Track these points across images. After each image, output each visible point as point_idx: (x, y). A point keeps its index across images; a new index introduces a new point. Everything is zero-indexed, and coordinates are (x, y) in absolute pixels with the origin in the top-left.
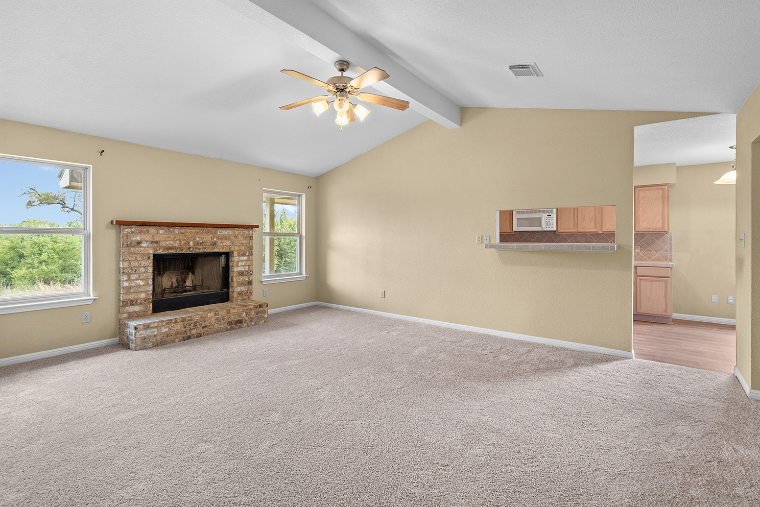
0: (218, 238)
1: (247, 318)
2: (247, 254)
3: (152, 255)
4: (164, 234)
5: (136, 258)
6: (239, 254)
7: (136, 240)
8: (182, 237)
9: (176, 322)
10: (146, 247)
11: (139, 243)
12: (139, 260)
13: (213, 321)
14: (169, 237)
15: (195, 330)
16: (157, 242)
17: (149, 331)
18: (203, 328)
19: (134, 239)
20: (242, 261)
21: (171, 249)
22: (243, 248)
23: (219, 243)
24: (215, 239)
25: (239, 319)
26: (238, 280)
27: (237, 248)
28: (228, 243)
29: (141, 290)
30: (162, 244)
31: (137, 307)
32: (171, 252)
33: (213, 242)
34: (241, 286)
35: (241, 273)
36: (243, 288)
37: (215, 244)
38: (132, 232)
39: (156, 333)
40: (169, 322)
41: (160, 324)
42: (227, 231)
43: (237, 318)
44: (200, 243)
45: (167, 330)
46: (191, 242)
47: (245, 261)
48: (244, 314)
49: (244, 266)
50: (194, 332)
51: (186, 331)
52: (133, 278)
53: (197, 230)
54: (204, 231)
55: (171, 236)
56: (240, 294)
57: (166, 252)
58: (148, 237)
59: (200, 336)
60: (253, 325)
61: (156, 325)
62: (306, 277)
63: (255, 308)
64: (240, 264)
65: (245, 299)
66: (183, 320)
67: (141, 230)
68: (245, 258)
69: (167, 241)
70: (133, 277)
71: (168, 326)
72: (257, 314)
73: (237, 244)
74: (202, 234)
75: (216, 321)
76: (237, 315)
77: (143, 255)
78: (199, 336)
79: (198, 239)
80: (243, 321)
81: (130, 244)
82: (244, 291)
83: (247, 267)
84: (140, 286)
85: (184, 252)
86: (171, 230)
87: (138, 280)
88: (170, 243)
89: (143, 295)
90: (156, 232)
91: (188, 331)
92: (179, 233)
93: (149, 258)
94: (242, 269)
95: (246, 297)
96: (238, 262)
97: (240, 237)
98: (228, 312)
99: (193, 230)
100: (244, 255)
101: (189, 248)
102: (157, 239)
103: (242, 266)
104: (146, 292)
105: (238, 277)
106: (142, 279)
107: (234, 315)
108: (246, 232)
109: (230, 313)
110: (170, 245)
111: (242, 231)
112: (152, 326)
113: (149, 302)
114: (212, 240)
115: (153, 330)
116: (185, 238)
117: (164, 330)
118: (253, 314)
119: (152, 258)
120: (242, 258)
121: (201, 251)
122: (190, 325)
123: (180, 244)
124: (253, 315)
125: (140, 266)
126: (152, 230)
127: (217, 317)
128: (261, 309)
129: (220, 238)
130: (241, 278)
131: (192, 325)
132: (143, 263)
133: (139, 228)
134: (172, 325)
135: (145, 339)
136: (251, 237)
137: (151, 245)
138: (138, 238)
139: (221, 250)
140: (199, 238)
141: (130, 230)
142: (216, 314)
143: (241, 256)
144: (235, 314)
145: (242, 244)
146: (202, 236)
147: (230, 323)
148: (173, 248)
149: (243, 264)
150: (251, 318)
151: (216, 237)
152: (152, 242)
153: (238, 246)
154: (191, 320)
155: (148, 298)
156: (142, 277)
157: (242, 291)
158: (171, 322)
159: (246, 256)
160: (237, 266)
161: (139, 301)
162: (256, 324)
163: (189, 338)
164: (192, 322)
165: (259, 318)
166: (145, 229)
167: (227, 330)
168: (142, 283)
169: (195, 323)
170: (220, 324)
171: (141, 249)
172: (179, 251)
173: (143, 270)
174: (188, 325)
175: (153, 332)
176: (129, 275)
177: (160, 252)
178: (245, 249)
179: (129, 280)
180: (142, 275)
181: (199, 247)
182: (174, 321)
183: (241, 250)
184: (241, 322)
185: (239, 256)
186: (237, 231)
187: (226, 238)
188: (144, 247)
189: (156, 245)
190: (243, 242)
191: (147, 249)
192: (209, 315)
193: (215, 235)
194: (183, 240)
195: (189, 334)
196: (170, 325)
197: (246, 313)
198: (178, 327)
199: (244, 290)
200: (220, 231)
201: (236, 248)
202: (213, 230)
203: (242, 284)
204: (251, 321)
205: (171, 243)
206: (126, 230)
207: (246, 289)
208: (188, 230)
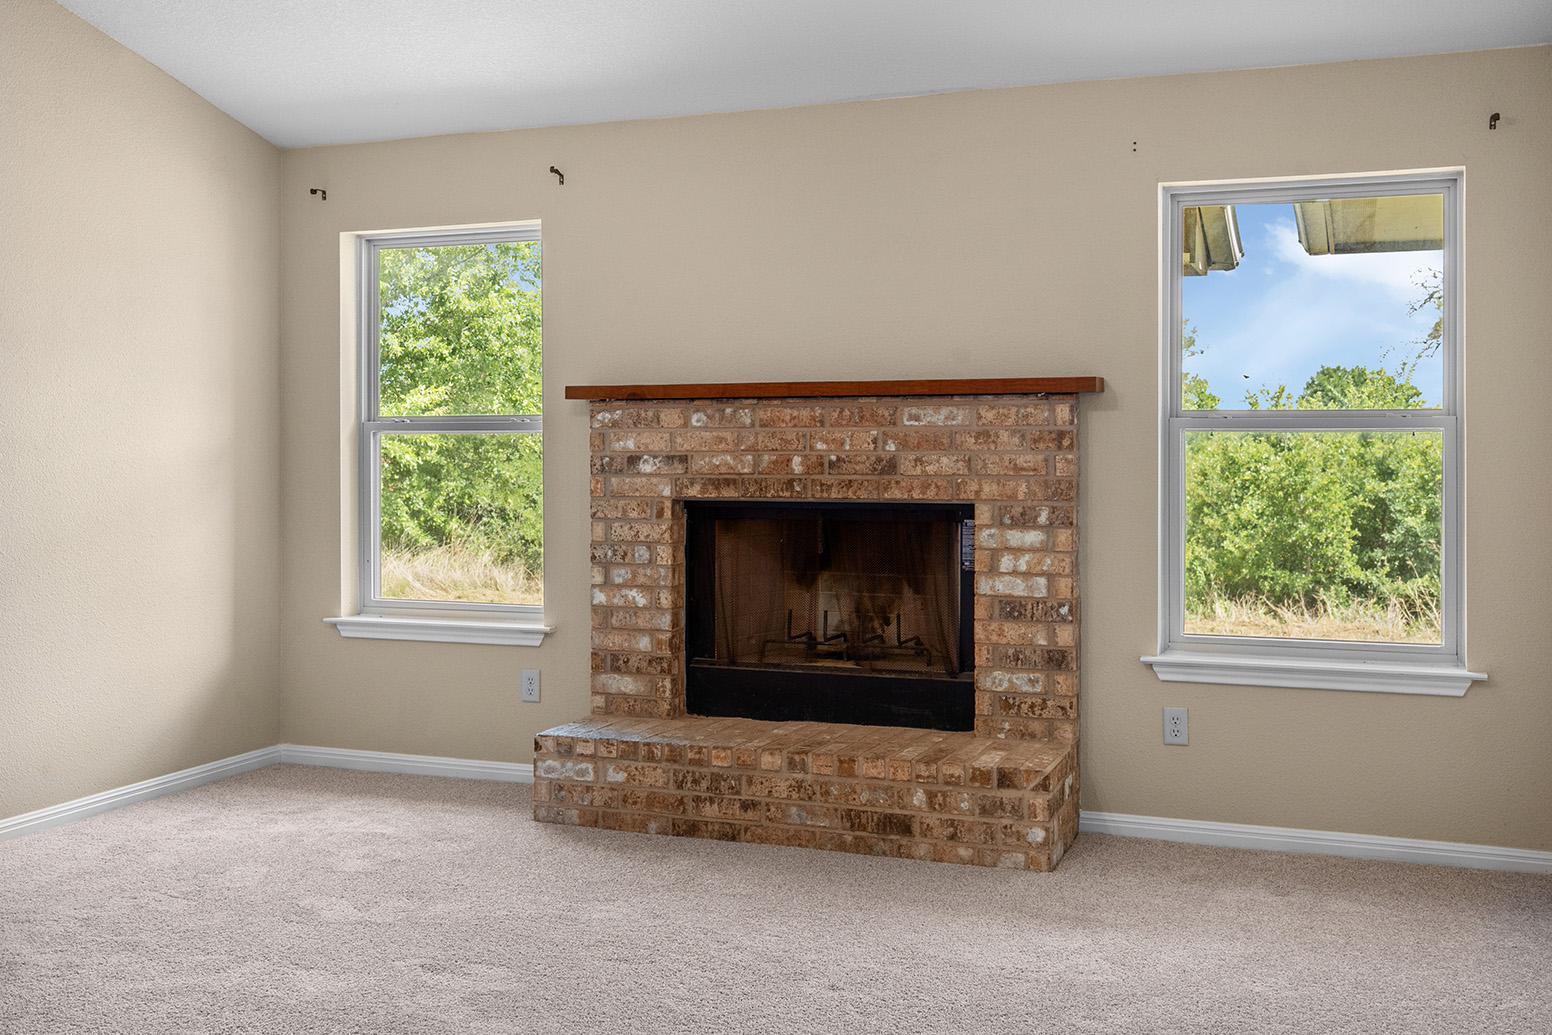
0: (903, 444)
1: (932, 819)
2: (1043, 519)
3: (668, 504)
4: (705, 428)
5: (624, 511)
6: (1002, 517)
7: (625, 450)
8: (763, 439)
9: (650, 757)
10: (651, 475)
11: (633, 459)
12: (636, 520)
13: (782, 788)
14: (721, 440)
15: (715, 806)
16: (684, 459)
17: (569, 765)
18: (746, 806)
19: (618, 446)
20: (1017, 551)
21: (728, 482)
22: (1023, 488)
23: (906, 465)
24: (891, 447)
25: (898, 811)
26: (994, 638)
27: (989, 489)
28: (946, 463)
29: (641, 623)
30: (700, 464)
31: (628, 679)
32: (729, 494)
33: (879, 460)
34: (1012, 671)
35: (1013, 609)
36: (1021, 681)
37: (891, 466)
38: (615, 424)
39: (590, 777)
40: (630, 751)
41: (603, 751)
42: (944, 411)
43: (883, 805)
44: (831, 464)
45: (621, 777)
46: (797, 460)
47: (1032, 550)
48: (919, 798)
49: (1027, 575)
50: (710, 811)
51: (681, 802)
52: (618, 580)
53: (818, 412)
54: (847, 413)
55: (727, 435)
56: (1007, 702)
57: (712, 495)
58: (657, 441)
59: (733, 839)
60: (963, 862)
61: (589, 750)
62: (1476, 683)
63: (973, 779)
64: (1006, 563)
65: (1033, 736)
66: (675, 755)
67: (639, 415)
68: (1033, 537)
69: (713, 453)
70: (620, 575)
71: (626, 763)
72: (984, 811)
73: (993, 469)
74: (837, 424)
75: (795, 795)
76: (886, 789)
77: (644, 503)
78: (730, 834)
79: (820, 446)
80: (916, 828)
81: (610, 464)
82: (1026, 694)
83: (1042, 581)
84: (636, 610)
85: (770, 495)
86: (729, 411)
87: (631, 587)
88: (723, 461)
89: (644, 643)
90: (681, 422)
91: (690, 805)
92: (753, 425)
93: (660, 514)
94: (1018, 588)
95: (1036, 727)
96: (995, 554)
97: (1004, 436)
98: (846, 766)
99: (804, 412)
100: (1025, 521)
101: (790, 484)
102: (683, 445)
103: (1014, 573)
104: (652, 632)
105: (994, 626)
106: (642, 587)
107: (873, 789)
108: (1038, 412)
109: (852, 775)
110: (723, 470)
111: (1012, 409)
112: (579, 749)
113: (663, 671)
114: (880, 452)
115: (583, 766)
116: (776, 443)
117: (617, 776)
118: (964, 805)
119: (668, 513)
120: (1015, 537)
121: (835, 495)
122: (695, 782)
123: (756, 464)
124: (962, 812)
125: (635, 542)
126: (670, 415)
127: (800, 776)
128: (1007, 794)
129: (913, 440)
130: (1013, 632)
131: (704, 784)
132: (645, 530)
133: (633, 409)
134: (640, 765)
135: (561, 788)
136: (1061, 435)
137: (665, 470)
138: (631, 444)
139: (917, 495)
140: (826, 442)
141: (608, 415)
142: (792, 764)
143: (1012, 526)
144: (874, 784)
145: (1017, 469)
146: (837, 435)
147: (853, 819)
148: (735, 481)
149: (1023, 567)
150: (952, 823)
151: (894, 437)
152: (670, 459)
153: (998, 479)
154: (699, 763)
155: (659, 654)
156: (641, 580)
157: (1015, 693)
158: (635, 753)
159: (1036, 527)
160: (993, 570)
161: (634, 662)
162: (977, 861)
163: (692, 830)
164: (704, 770)
165: (1000, 836)
166: (648, 411)
167: (842, 847)
168: (641, 601)
169: (716, 778)
170: (812, 813)
171: (638, 480)
172: (752, 494)
173: (642, 553)
174: (690, 778)
175: (583, 773)
176: (606, 566)
177: (694, 492)
178: (1030, 493)
179: (607, 584)
180: (641, 571)
181: (826, 478)
182: (643, 751)
183: (1013, 497)
184: (904, 826)
185: (1002, 524)
186: (988, 411)
187: (934, 441)
188: (645, 475)
189: (679, 469)
190: (1021, 461)
191: (654, 480)
192: (767, 760)
193: (889, 429)
194: (767, 450)
195: (691, 815)
196: (634, 764)
197: (931, 796)
198: (657, 777)
199: (1027, 688)
200: (914, 411)
201: (986, 488)
202: (883, 408)
203: (1016, 659)
204: (952, 837)
205: (727, 464)
206: (599, 417)
207: (1039, 689)
208: (787, 411)
